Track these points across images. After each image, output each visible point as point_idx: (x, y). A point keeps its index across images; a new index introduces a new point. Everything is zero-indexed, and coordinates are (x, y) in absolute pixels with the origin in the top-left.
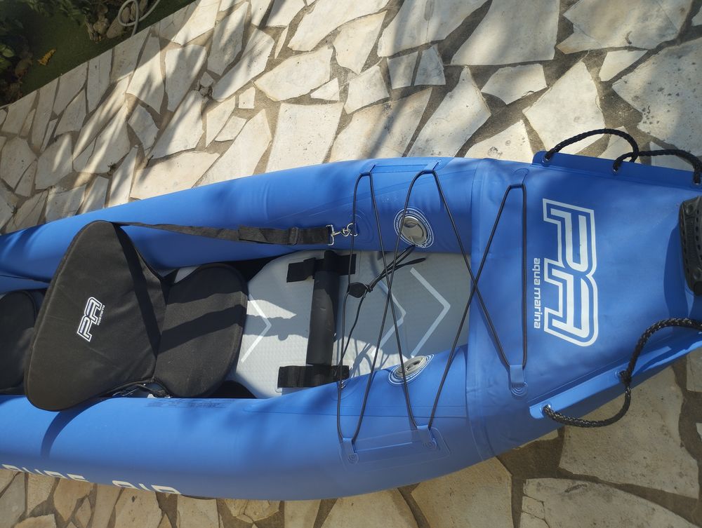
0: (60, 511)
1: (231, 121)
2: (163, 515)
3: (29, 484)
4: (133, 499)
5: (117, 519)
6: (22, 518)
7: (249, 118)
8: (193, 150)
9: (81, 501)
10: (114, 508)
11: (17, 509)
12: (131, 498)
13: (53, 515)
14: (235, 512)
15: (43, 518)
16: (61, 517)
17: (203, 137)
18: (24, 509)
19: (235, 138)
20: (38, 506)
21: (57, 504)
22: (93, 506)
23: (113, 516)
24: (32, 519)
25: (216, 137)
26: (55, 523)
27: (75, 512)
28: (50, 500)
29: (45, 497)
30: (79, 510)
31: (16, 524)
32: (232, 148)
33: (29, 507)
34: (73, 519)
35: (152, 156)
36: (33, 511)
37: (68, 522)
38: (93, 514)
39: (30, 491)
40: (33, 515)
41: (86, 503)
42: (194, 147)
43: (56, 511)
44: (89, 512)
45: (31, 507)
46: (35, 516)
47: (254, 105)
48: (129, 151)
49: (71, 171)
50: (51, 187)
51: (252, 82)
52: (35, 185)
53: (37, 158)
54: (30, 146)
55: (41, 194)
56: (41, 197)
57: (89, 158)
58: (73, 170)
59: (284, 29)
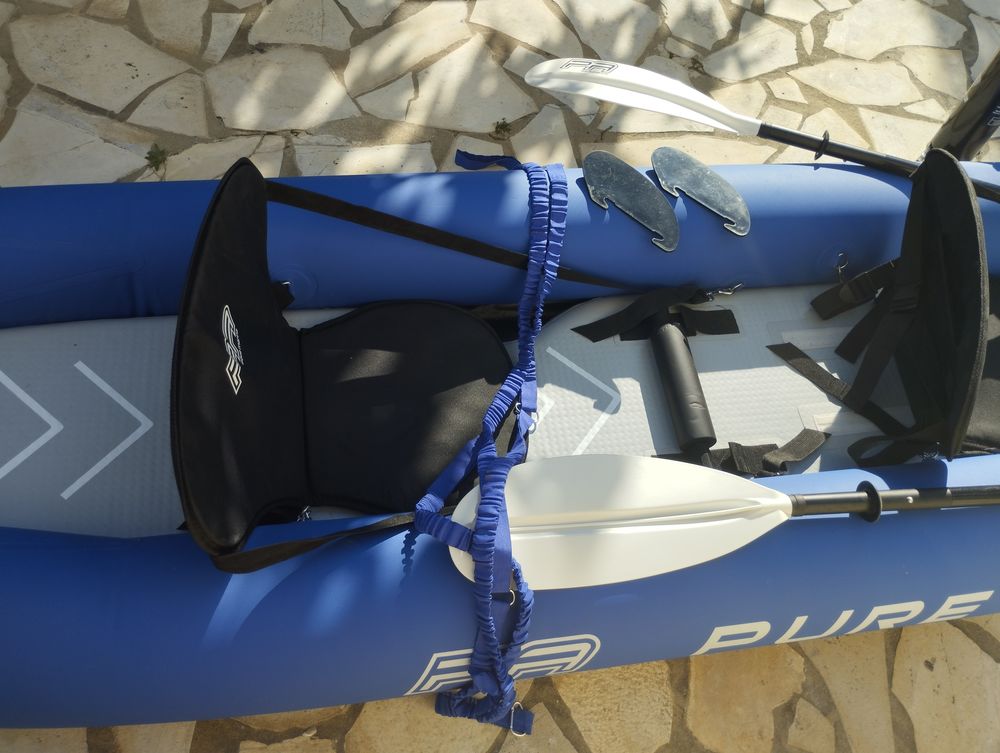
1: (771, 109)
4: (929, 665)
5: (913, 712)
7: (808, 114)
9: (787, 713)
10: (892, 696)
12: (922, 665)
22: (828, 708)
23: (899, 712)
27: (779, 738)
28: (682, 740)
29: (661, 737)
30: (793, 730)
35: (611, 127)
38: (838, 726)
41: (803, 709)
42: (710, 130)
44: (825, 726)
47: (805, 99)
48: (535, 109)
49: (358, 114)
50: (292, 131)
51: (782, 72)
52: (220, 118)
53: (196, 70)
54: (149, 42)
55: (258, 139)
56: (260, 144)
57: (410, 101)
58: (364, 113)
59: (803, 25)
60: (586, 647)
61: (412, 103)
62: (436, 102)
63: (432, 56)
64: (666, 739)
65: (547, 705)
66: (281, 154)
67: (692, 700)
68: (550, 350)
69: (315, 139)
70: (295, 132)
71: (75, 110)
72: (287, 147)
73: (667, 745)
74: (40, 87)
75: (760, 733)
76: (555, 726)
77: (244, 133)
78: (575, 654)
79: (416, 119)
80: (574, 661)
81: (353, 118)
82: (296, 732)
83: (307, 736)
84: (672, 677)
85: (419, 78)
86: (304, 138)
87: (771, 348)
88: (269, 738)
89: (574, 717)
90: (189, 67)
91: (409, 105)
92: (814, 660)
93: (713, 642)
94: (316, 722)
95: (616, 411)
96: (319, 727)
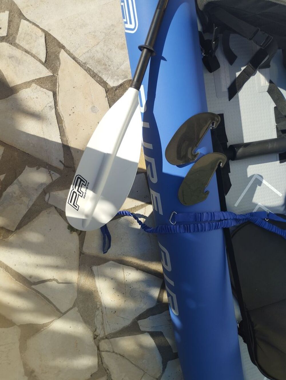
1: (23, 44)
7: (21, 15)
8: (55, 95)
17: (40, 82)
19: (43, 30)
25: (40, 61)
32: (54, 34)
35: (61, 161)
42: (51, 94)
47: (4, 11)
49: (76, 309)
50: (95, 338)
52: (91, 376)
55: (103, 354)
56: (107, 351)
57: (58, 283)
58: (74, 306)
61: (60, 281)
62: (57, 267)
63: (13, 276)
66: (112, 339)
68: (236, 205)
69: (99, 326)
70: (95, 337)
72: (106, 338)
77: (100, 360)
79: (73, 276)
81: (79, 311)
85: (37, 281)
86: (98, 332)
91: (62, 283)
95: (261, 176)
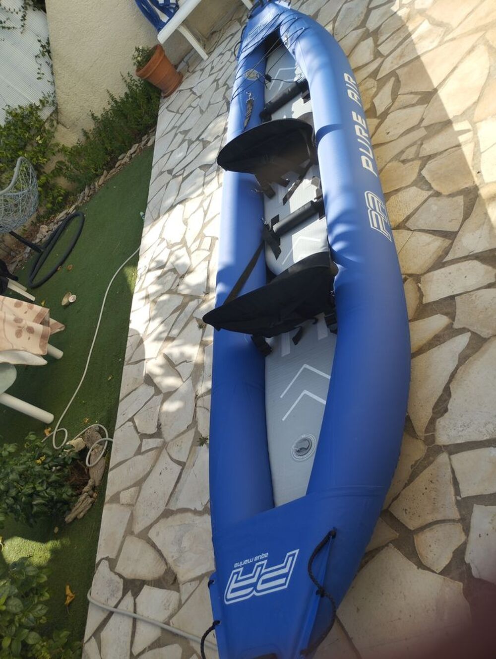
0: (417, 170)
2: (389, 114)
3: (411, 211)
5: (402, 132)
6: (438, 194)
9: (404, 162)
10: (398, 139)
11: (434, 205)
13: (422, 172)
14: (375, 90)
15: (428, 178)
16: (420, 166)
18: (430, 198)
20: (422, 189)
21: (414, 177)
22: (402, 152)
23: (402, 135)
24: (433, 185)
26: (426, 166)
27: (412, 160)
28: (415, 183)
29: (414, 189)
30: (410, 158)
31: (444, 196)
33: (427, 196)
34: (417, 157)
36: (428, 190)
37: (421, 158)
38: (407, 148)
39: (416, 205)
40: (430, 188)
41: (403, 157)
43: (418, 173)
44: (408, 150)
45: (426, 194)
46: (430, 184)
48: (195, 319)
51: (188, 250)
52: (187, 427)
53: (166, 446)
54: (152, 470)
55: (197, 408)
56: (200, 407)
58: (190, 376)
59: (171, 251)
60: (369, 194)
64: (415, 187)
65: (405, 223)
67: (402, 186)
68: (283, 264)
71: (179, 485)
72: (202, 397)
73: (416, 186)
74: (166, 506)
75: (411, 165)
76: (413, 218)
78: (373, 198)
80: (376, 199)
81: (192, 379)
82: (419, 289)
83: (420, 285)
84: (395, 194)
87: (284, 204)
88: (422, 296)
89: (409, 214)
90: (164, 449)
92: (388, 161)
93: (371, 169)
94: (416, 285)
96: (417, 283)
